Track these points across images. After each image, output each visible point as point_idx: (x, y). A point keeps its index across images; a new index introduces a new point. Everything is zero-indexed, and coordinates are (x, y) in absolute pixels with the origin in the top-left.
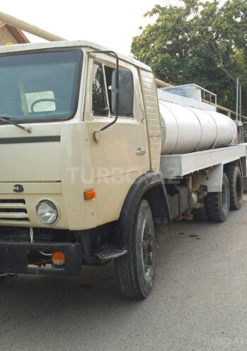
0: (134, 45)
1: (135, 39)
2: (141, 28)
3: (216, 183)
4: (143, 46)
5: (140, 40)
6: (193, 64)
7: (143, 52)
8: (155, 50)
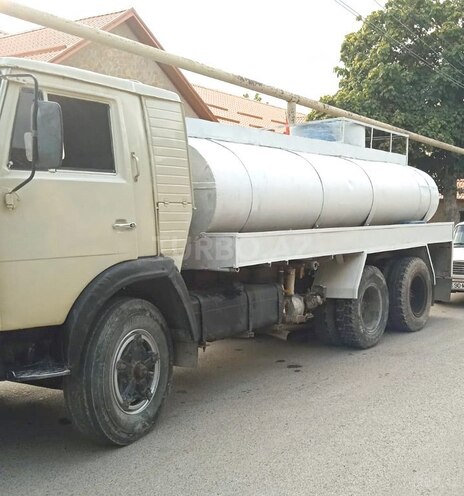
0: (345, 47)
1: (348, 37)
2: (359, 19)
3: (349, 285)
4: (360, 49)
5: (355, 39)
6: (441, 79)
7: (358, 60)
8: (376, 56)
